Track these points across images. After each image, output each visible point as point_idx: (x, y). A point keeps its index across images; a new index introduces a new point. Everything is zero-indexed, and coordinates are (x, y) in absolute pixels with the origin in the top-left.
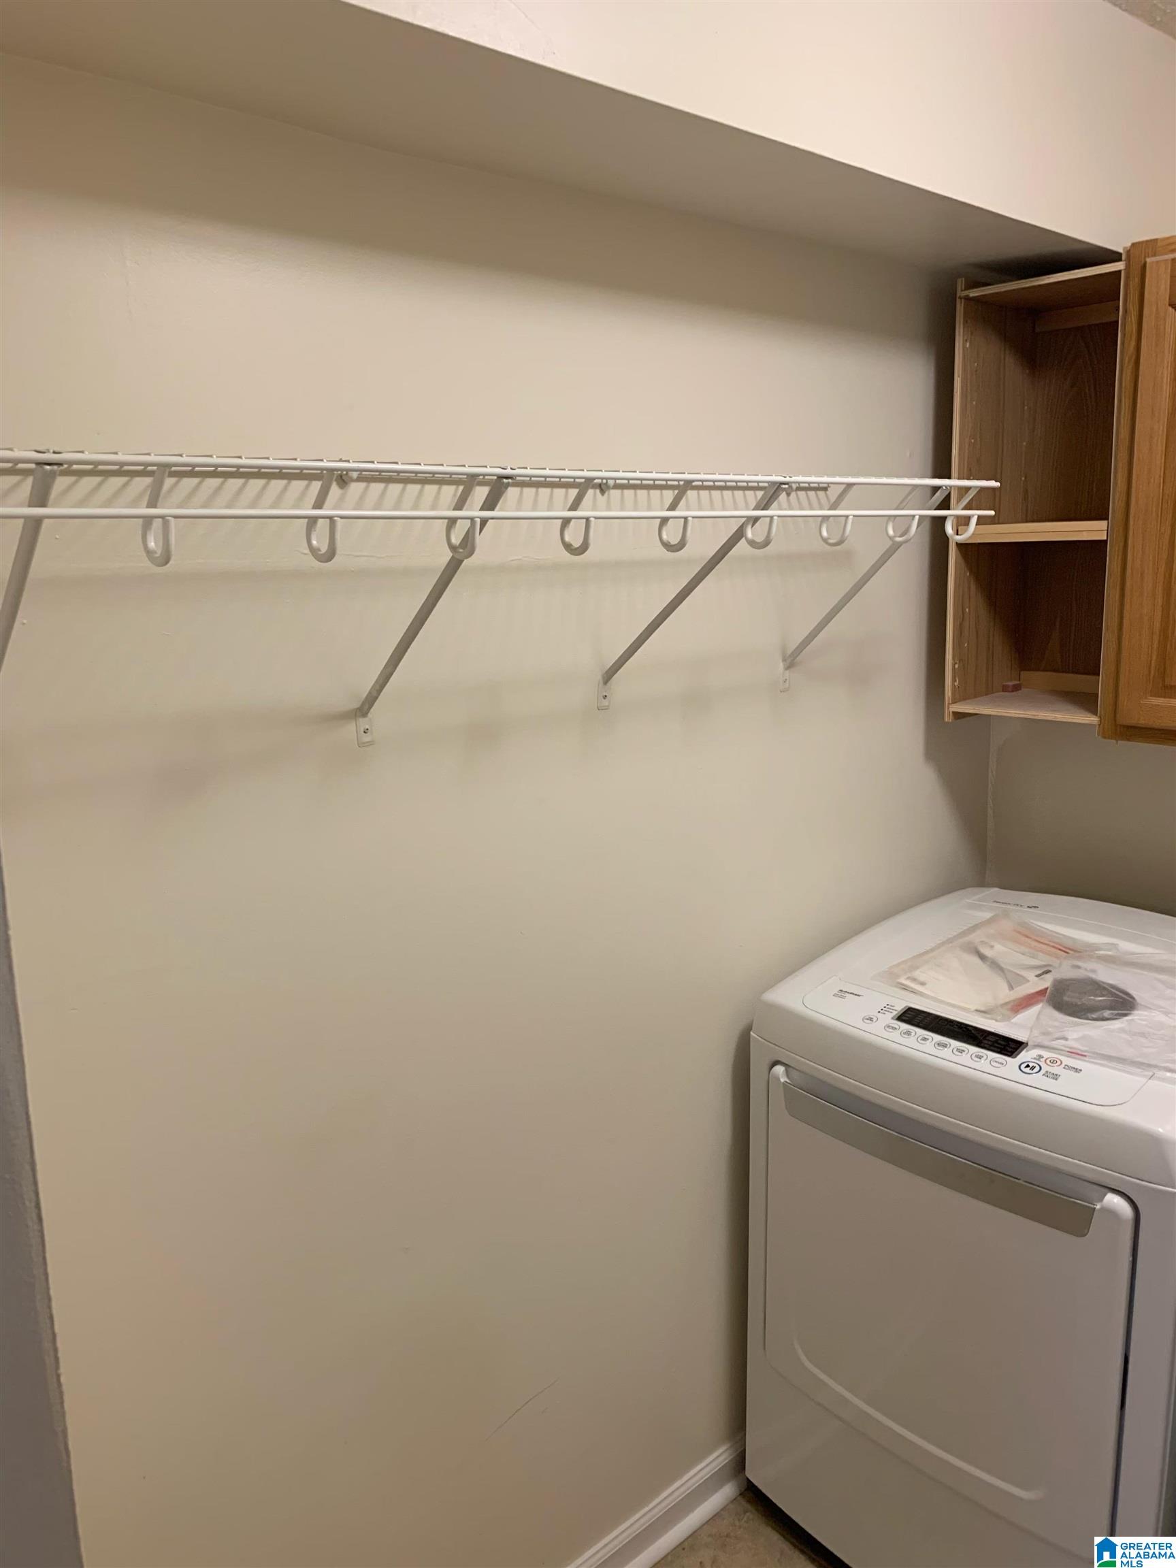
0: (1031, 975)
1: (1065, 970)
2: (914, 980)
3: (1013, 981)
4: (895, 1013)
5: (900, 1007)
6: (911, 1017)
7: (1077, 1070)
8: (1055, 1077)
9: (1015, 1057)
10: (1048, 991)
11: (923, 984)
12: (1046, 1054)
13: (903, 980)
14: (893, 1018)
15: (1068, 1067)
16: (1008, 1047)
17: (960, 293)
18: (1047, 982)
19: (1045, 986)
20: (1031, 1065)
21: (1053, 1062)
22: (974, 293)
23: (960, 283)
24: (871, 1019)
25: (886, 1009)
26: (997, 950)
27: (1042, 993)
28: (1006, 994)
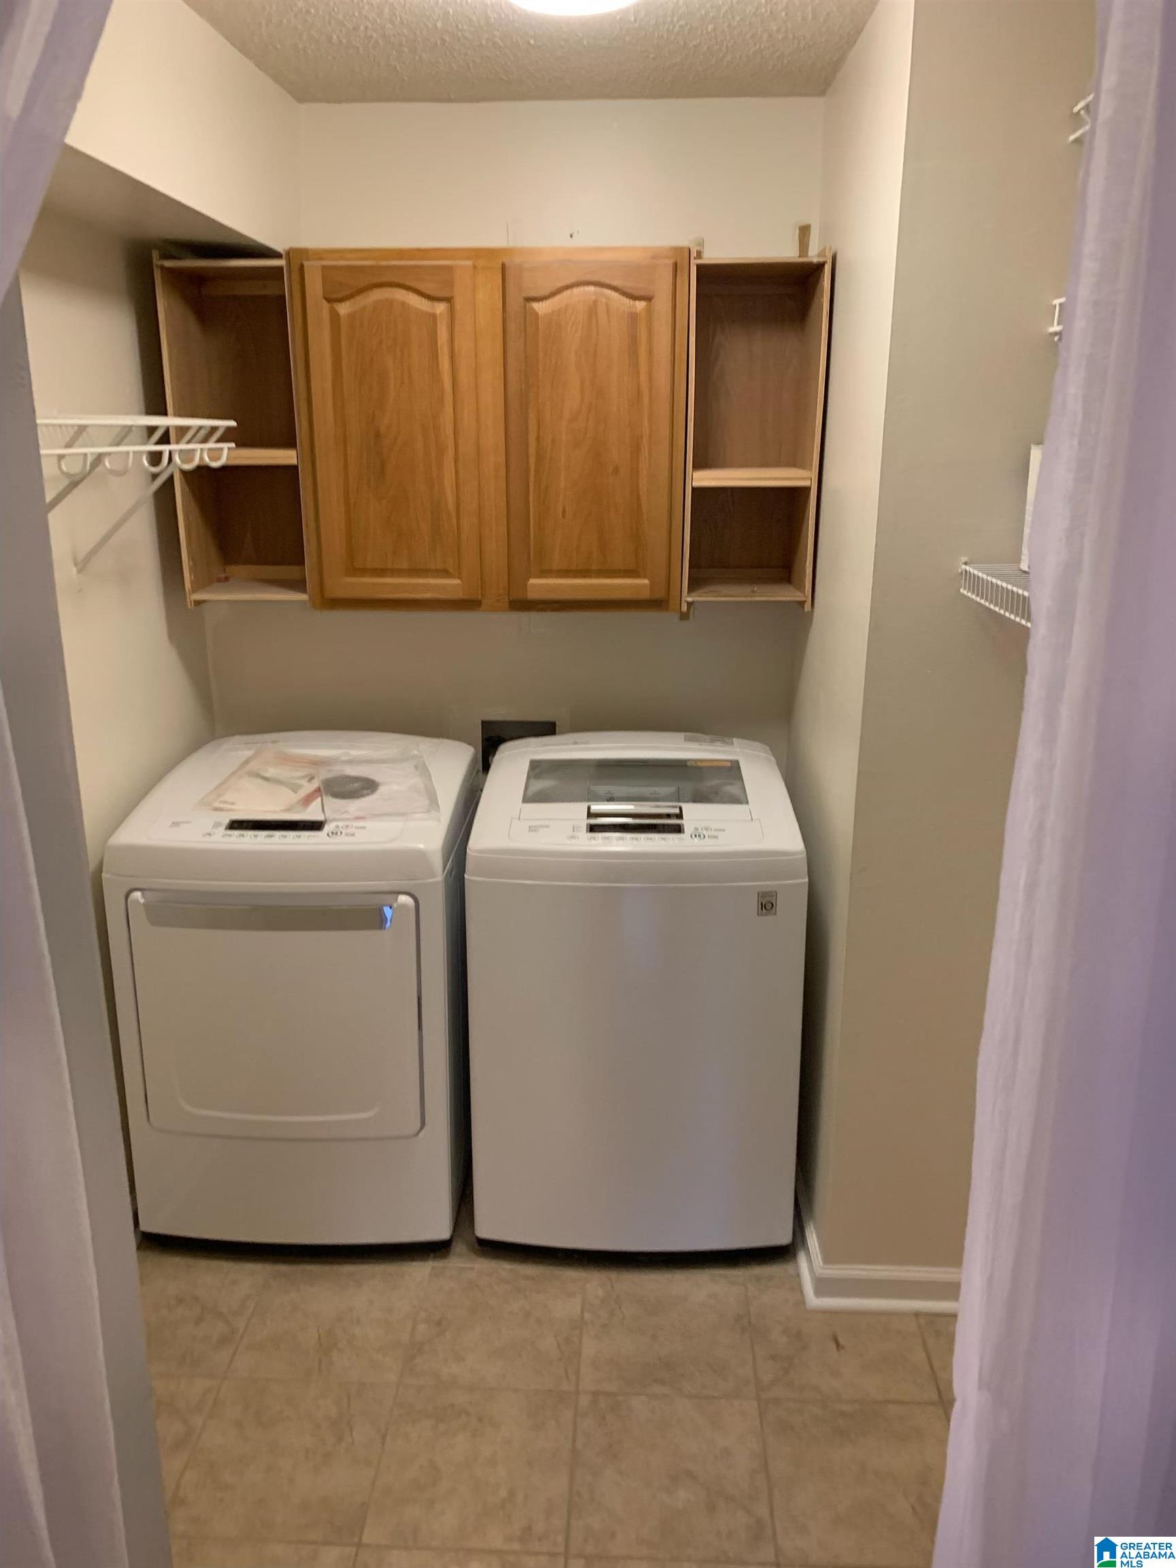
0: (304, 782)
1: (324, 774)
2: (226, 802)
3: (295, 788)
4: (224, 827)
5: (226, 821)
6: (236, 825)
7: (364, 828)
8: (353, 835)
9: (322, 830)
10: (322, 789)
11: (233, 804)
12: (341, 824)
13: (217, 805)
14: (226, 829)
15: (357, 828)
16: (316, 826)
17: (157, 261)
18: (316, 784)
19: (317, 786)
20: (335, 832)
21: (347, 827)
22: (168, 264)
23: (155, 254)
24: (210, 834)
25: (217, 825)
26: (271, 772)
27: (318, 790)
28: (295, 797)
